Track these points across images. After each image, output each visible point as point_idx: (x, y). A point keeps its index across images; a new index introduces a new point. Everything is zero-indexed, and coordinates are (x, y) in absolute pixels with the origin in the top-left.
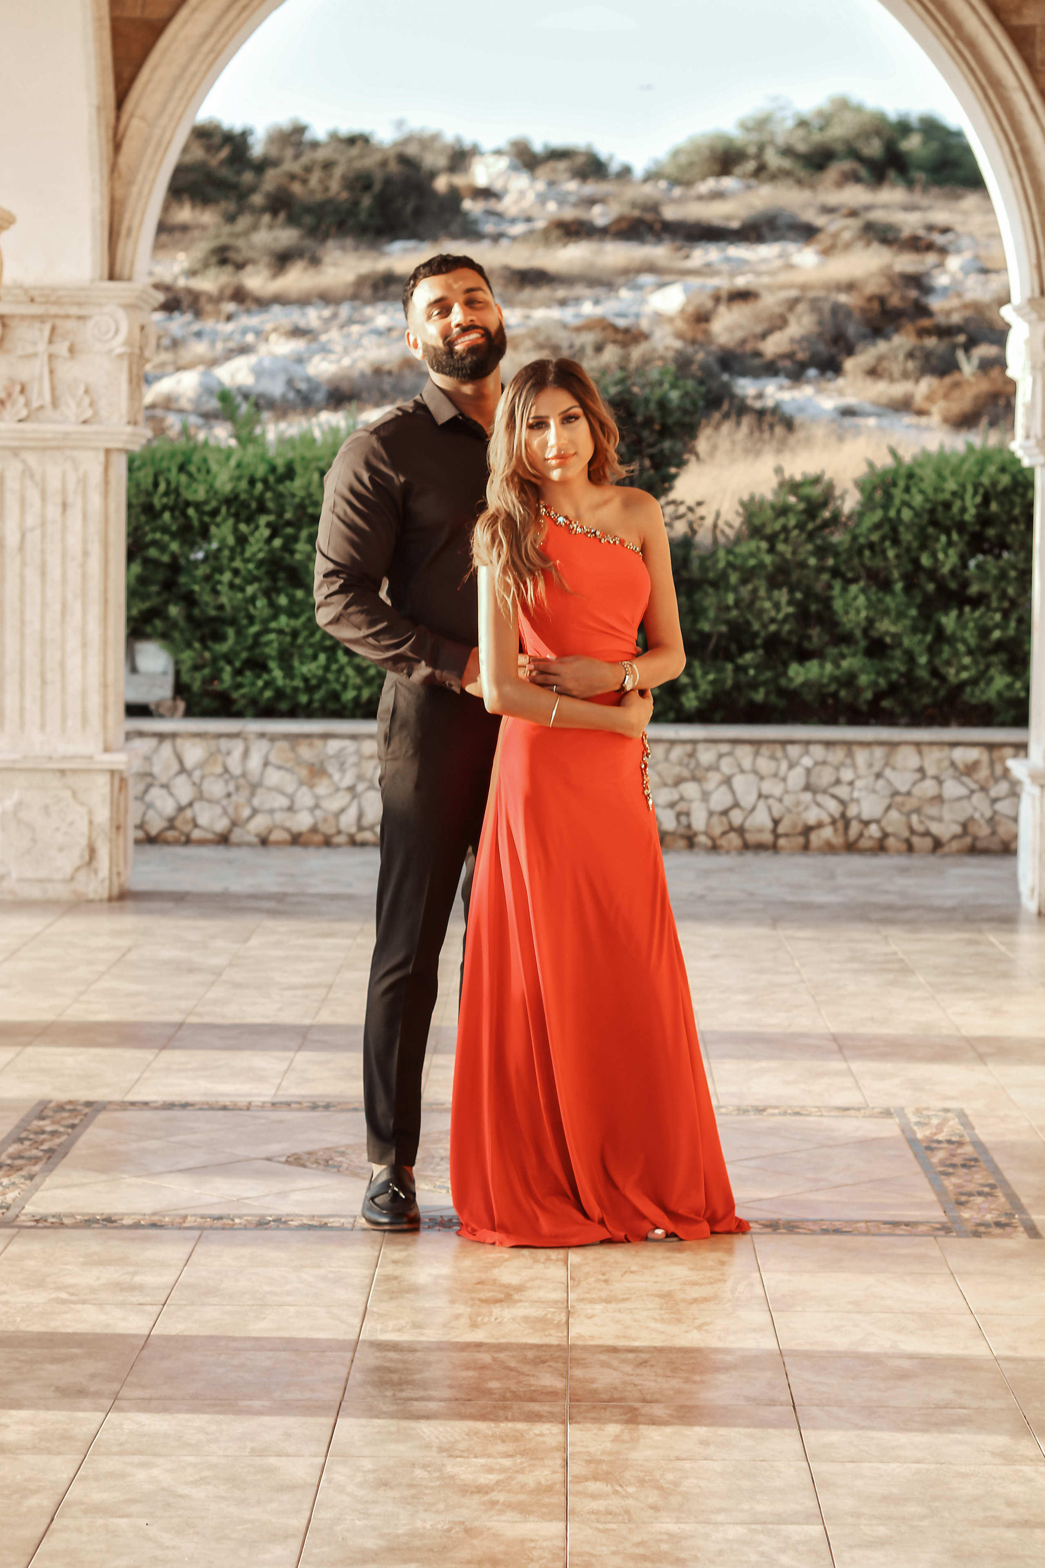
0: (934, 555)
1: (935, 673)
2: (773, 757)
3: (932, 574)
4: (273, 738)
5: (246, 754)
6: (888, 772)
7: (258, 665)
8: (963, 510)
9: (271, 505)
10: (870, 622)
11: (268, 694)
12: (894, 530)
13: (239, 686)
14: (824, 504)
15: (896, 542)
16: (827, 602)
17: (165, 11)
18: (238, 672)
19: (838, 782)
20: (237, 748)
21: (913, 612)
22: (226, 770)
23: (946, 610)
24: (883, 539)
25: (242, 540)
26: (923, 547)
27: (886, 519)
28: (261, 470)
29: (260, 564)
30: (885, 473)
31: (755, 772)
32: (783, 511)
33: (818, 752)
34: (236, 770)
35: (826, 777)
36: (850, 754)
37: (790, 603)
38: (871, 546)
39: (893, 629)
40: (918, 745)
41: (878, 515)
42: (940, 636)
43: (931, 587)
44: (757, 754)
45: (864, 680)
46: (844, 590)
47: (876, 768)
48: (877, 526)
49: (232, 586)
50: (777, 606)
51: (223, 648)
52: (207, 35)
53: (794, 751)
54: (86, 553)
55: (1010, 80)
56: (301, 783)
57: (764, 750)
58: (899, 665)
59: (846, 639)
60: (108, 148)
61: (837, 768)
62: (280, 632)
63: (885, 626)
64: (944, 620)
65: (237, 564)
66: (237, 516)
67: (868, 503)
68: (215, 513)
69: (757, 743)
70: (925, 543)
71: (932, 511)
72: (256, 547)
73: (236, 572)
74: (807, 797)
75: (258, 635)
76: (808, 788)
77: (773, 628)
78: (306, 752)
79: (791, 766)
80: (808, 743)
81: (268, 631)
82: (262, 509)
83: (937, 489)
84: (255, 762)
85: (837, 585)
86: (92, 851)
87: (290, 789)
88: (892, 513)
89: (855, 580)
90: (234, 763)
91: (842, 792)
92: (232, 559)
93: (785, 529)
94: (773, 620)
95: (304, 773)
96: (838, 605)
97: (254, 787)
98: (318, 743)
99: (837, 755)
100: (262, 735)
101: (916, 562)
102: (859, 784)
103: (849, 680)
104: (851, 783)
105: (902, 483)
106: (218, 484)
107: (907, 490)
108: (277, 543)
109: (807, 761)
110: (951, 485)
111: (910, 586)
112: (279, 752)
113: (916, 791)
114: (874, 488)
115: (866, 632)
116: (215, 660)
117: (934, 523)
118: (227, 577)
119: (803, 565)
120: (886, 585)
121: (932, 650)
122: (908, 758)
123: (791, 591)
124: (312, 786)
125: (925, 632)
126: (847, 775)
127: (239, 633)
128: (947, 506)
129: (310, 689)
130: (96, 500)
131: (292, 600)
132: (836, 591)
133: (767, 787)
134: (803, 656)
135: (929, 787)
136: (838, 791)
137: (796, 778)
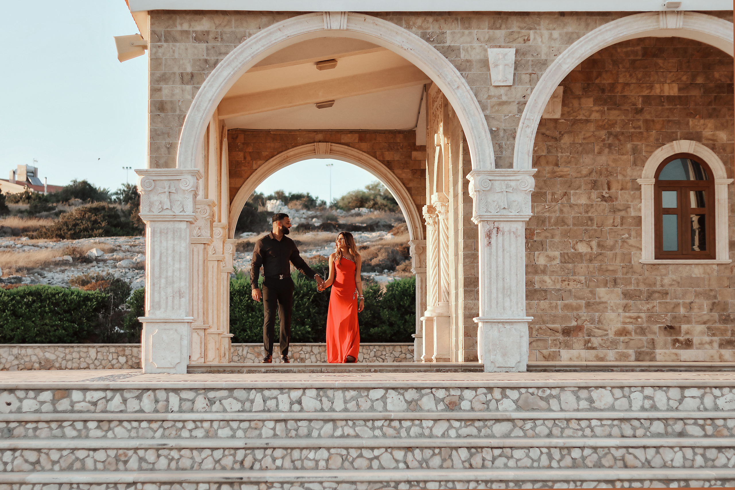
0: (404, 302)
1: (405, 330)
2: (367, 349)
3: (403, 306)
4: (249, 346)
5: (243, 350)
6: (394, 352)
7: (245, 331)
8: (410, 291)
9: (248, 292)
10: (389, 318)
11: (247, 337)
12: (394, 296)
13: (240, 335)
14: (379, 291)
15: (395, 299)
16: (379, 314)
17: (239, 186)
18: (240, 332)
19: (382, 355)
20: (241, 349)
21: (399, 315)
22: (238, 354)
23: (407, 315)
24: (392, 298)
25: (241, 301)
26: (401, 300)
27: (392, 294)
28: (246, 284)
29: (245, 306)
30: (392, 284)
31: (363, 353)
32: (368, 292)
33: (377, 347)
34: (241, 354)
35: (379, 353)
36: (385, 348)
37: (370, 314)
38: (389, 300)
39: (395, 320)
40: (400, 345)
41: (391, 293)
42: (406, 321)
43: (403, 310)
44: (363, 348)
45: (388, 332)
46: (383, 311)
47: (391, 351)
48: (390, 295)
49: (238, 311)
50: (367, 315)
51: (237, 326)
52: (248, 190)
53: (371, 347)
54: (223, 293)
55: (407, 198)
56: (256, 357)
57: (364, 347)
58: (396, 328)
59: (384, 322)
60: (228, 212)
61: (382, 352)
62: (250, 322)
63: (393, 319)
64: (406, 317)
65: (240, 306)
66: (240, 295)
67: (388, 290)
68: (234, 294)
69: (364, 346)
70: (402, 299)
71: (403, 292)
72: (244, 302)
73: (239, 308)
74: (375, 358)
75: (244, 323)
76: (375, 356)
77: (366, 320)
78: (256, 350)
79: (371, 351)
80: (375, 345)
81: (247, 322)
82: (246, 293)
83: (404, 287)
84: (245, 352)
85: (381, 309)
86: (225, 354)
87: (253, 359)
88: (394, 292)
89: (385, 308)
90: (240, 353)
91: (383, 357)
92: (238, 305)
93: (369, 297)
94: (367, 318)
95: (256, 355)
96: (381, 314)
97: (245, 358)
98: (259, 347)
99: (381, 348)
100: (246, 346)
101: (400, 304)
102: (387, 355)
103: (384, 332)
104: (385, 355)
105: (396, 285)
106: (235, 288)
107: (397, 287)
108: (249, 301)
109: (375, 350)
110: (407, 286)
111: (398, 309)
112: (250, 350)
113: (400, 356)
114: (390, 287)
115: (388, 321)
116: (234, 329)
117: (404, 295)
118: (237, 309)
119: (373, 305)
120: (393, 309)
121: (404, 324)
122: (398, 349)
123: (370, 311)
124: (258, 358)
125: (402, 320)
126: (384, 353)
127: (240, 323)
128: (406, 290)
129: (256, 336)
130: (225, 283)
131: (252, 314)
132: (381, 311)
133: (365, 356)
134: (374, 327)
135: (403, 356)
136: (382, 357)
137: (372, 354)
